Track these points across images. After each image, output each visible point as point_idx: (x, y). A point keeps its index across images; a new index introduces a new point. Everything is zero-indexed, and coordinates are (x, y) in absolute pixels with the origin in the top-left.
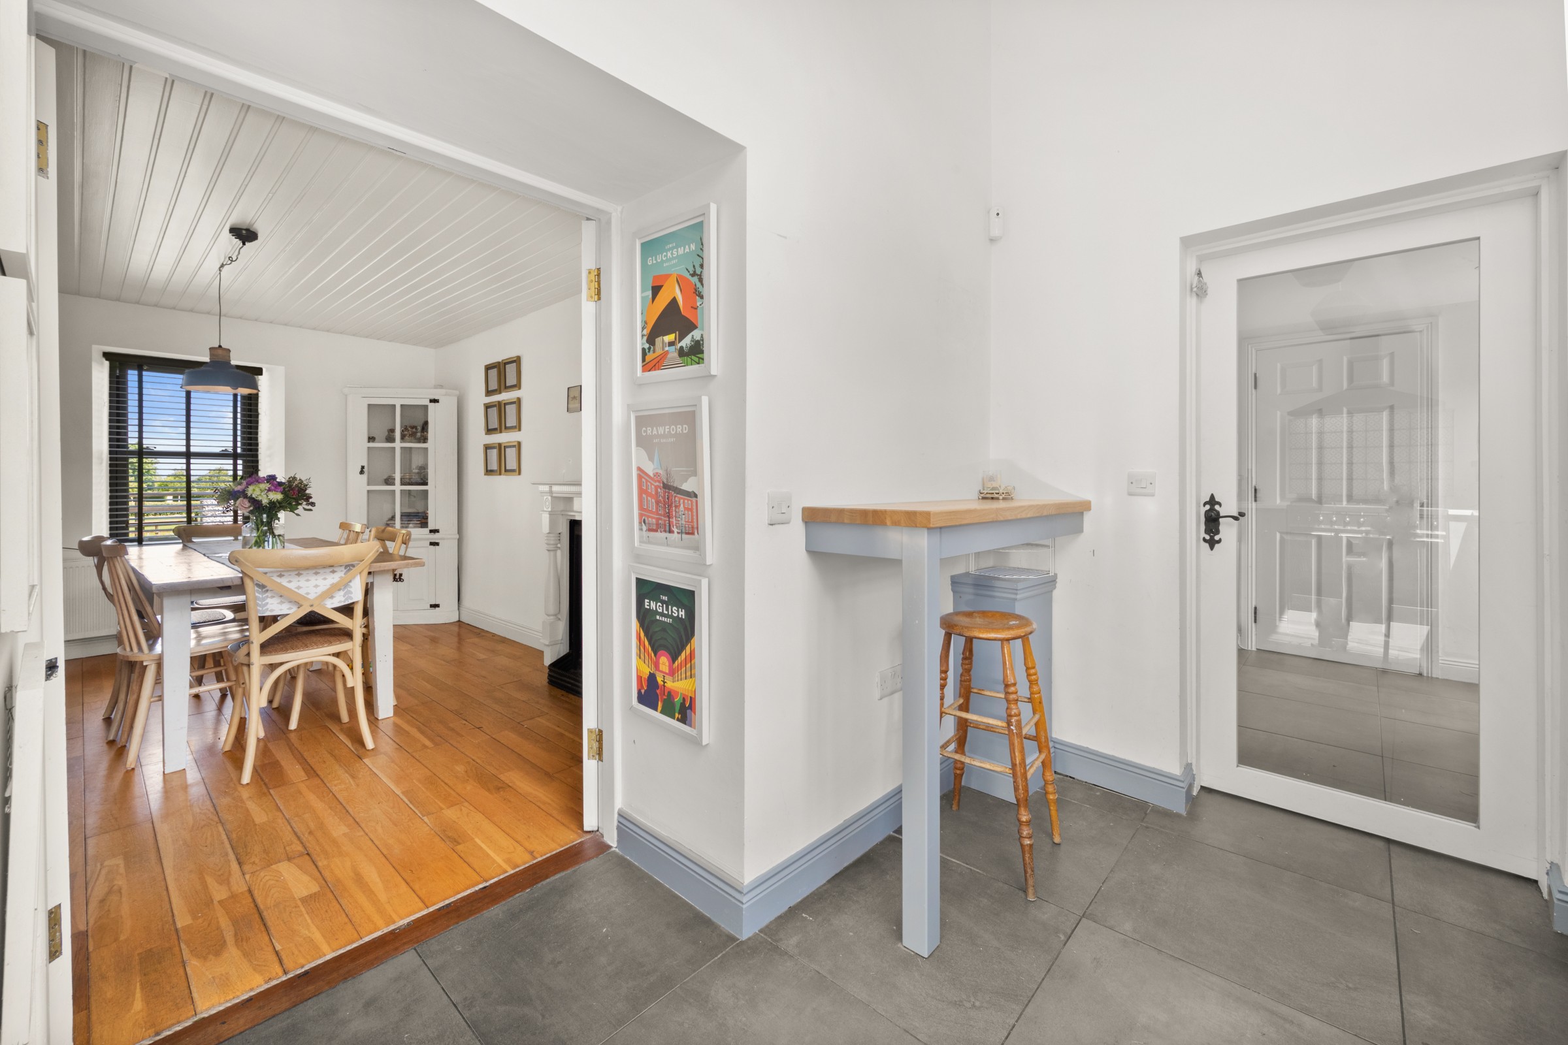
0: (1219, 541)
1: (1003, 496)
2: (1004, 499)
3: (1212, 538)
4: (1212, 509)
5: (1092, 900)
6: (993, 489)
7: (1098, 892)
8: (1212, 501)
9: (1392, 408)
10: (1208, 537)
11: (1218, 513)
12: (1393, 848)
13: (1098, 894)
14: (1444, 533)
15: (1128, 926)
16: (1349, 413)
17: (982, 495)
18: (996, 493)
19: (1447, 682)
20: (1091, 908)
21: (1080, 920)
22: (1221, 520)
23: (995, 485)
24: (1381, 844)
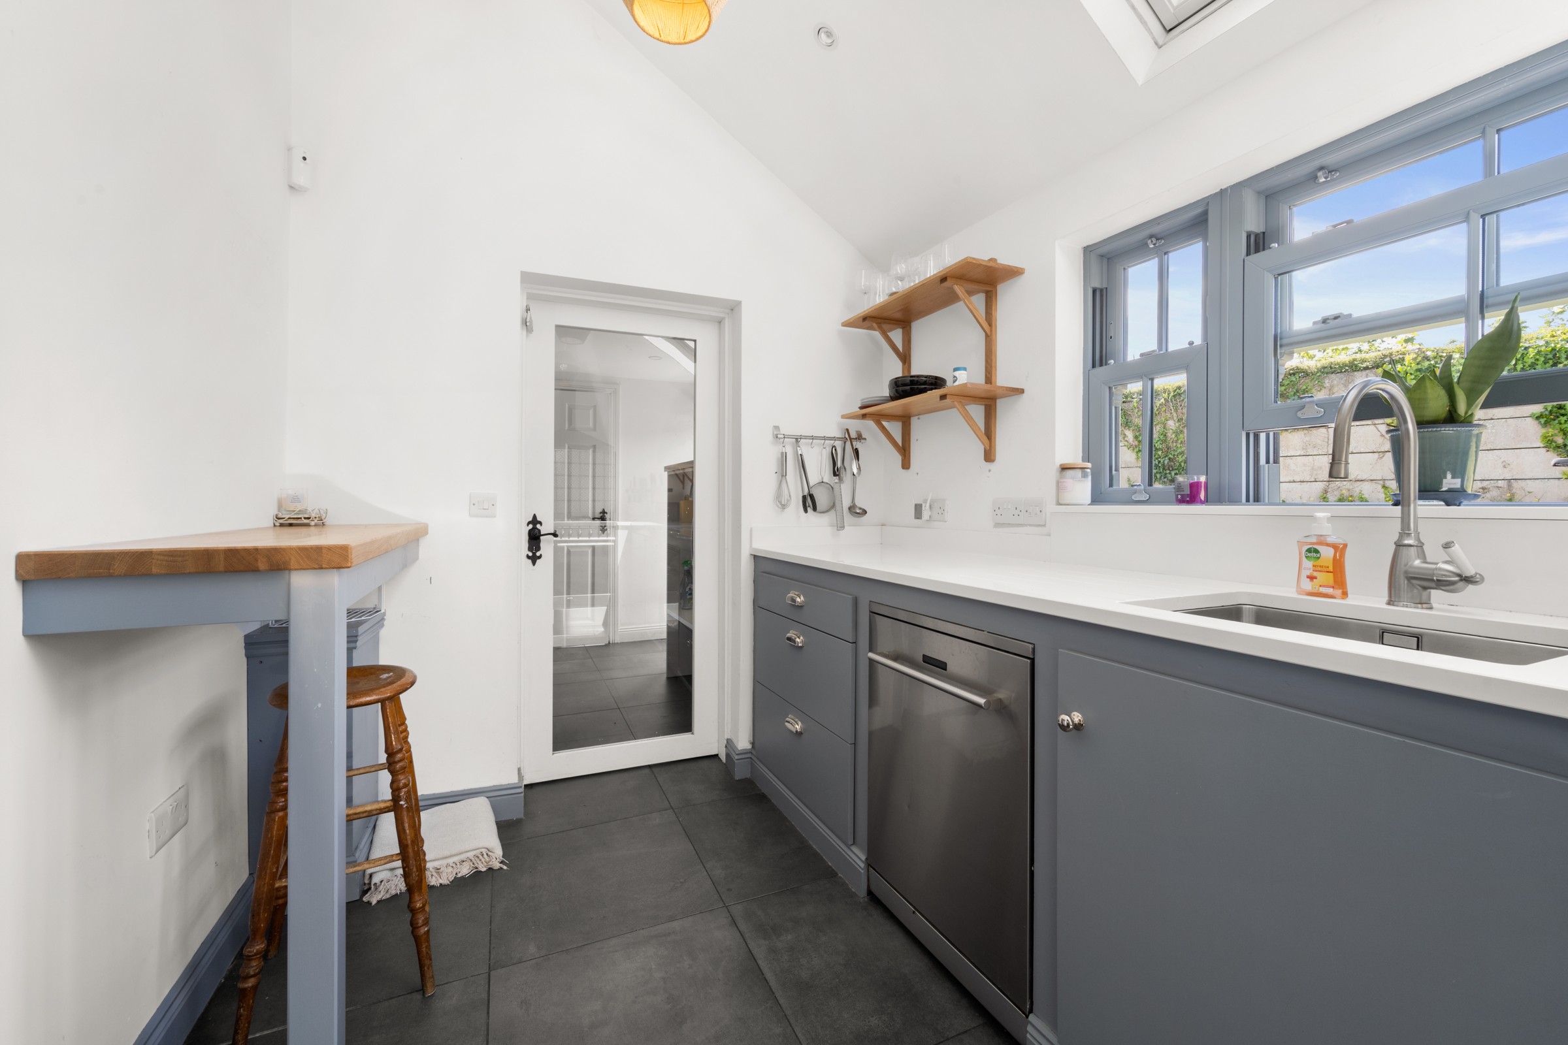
0: (540, 557)
1: (316, 521)
2: (316, 525)
3: (534, 554)
4: (534, 528)
5: (490, 949)
6: (300, 512)
7: (490, 937)
8: (535, 521)
9: (594, 447)
10: (530, 554)
11: (539, 531)
12: (654, 770)
13: (492, 938)
14: (614, 538)
15: (532, 949)
16: (569, 448)
17: (281, 521)
18: (305, 518)
19: (622, 644)
20: (492, 957)
21: (489, 976)
22: (541, 538)
23: (299, 507)
24: (647, 771)
